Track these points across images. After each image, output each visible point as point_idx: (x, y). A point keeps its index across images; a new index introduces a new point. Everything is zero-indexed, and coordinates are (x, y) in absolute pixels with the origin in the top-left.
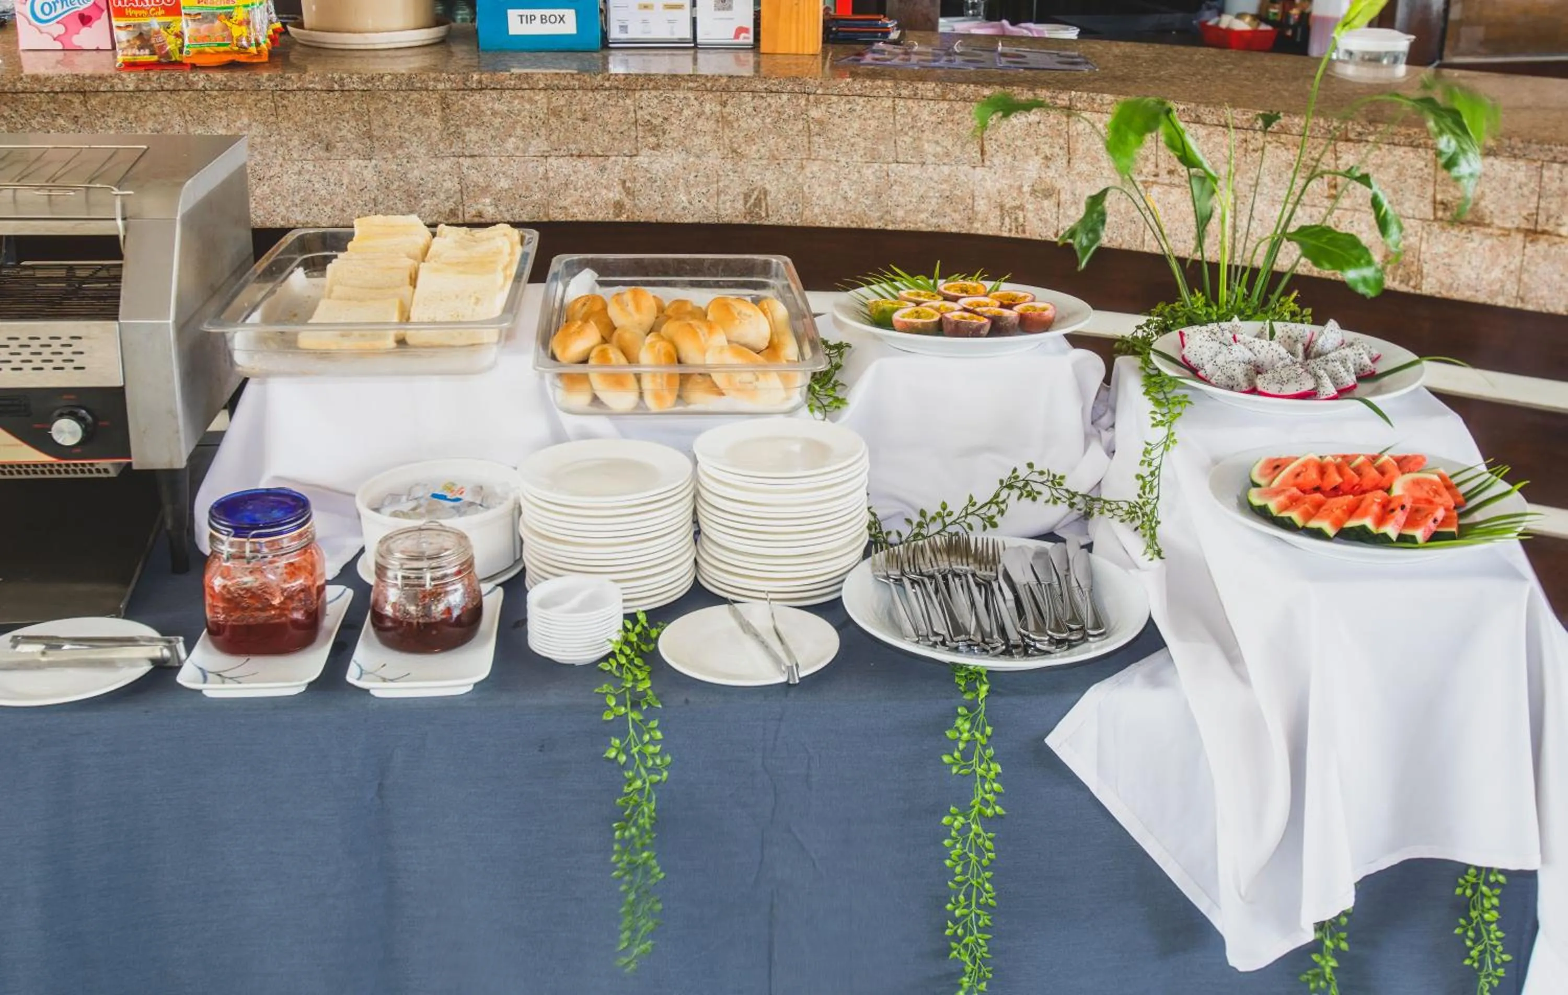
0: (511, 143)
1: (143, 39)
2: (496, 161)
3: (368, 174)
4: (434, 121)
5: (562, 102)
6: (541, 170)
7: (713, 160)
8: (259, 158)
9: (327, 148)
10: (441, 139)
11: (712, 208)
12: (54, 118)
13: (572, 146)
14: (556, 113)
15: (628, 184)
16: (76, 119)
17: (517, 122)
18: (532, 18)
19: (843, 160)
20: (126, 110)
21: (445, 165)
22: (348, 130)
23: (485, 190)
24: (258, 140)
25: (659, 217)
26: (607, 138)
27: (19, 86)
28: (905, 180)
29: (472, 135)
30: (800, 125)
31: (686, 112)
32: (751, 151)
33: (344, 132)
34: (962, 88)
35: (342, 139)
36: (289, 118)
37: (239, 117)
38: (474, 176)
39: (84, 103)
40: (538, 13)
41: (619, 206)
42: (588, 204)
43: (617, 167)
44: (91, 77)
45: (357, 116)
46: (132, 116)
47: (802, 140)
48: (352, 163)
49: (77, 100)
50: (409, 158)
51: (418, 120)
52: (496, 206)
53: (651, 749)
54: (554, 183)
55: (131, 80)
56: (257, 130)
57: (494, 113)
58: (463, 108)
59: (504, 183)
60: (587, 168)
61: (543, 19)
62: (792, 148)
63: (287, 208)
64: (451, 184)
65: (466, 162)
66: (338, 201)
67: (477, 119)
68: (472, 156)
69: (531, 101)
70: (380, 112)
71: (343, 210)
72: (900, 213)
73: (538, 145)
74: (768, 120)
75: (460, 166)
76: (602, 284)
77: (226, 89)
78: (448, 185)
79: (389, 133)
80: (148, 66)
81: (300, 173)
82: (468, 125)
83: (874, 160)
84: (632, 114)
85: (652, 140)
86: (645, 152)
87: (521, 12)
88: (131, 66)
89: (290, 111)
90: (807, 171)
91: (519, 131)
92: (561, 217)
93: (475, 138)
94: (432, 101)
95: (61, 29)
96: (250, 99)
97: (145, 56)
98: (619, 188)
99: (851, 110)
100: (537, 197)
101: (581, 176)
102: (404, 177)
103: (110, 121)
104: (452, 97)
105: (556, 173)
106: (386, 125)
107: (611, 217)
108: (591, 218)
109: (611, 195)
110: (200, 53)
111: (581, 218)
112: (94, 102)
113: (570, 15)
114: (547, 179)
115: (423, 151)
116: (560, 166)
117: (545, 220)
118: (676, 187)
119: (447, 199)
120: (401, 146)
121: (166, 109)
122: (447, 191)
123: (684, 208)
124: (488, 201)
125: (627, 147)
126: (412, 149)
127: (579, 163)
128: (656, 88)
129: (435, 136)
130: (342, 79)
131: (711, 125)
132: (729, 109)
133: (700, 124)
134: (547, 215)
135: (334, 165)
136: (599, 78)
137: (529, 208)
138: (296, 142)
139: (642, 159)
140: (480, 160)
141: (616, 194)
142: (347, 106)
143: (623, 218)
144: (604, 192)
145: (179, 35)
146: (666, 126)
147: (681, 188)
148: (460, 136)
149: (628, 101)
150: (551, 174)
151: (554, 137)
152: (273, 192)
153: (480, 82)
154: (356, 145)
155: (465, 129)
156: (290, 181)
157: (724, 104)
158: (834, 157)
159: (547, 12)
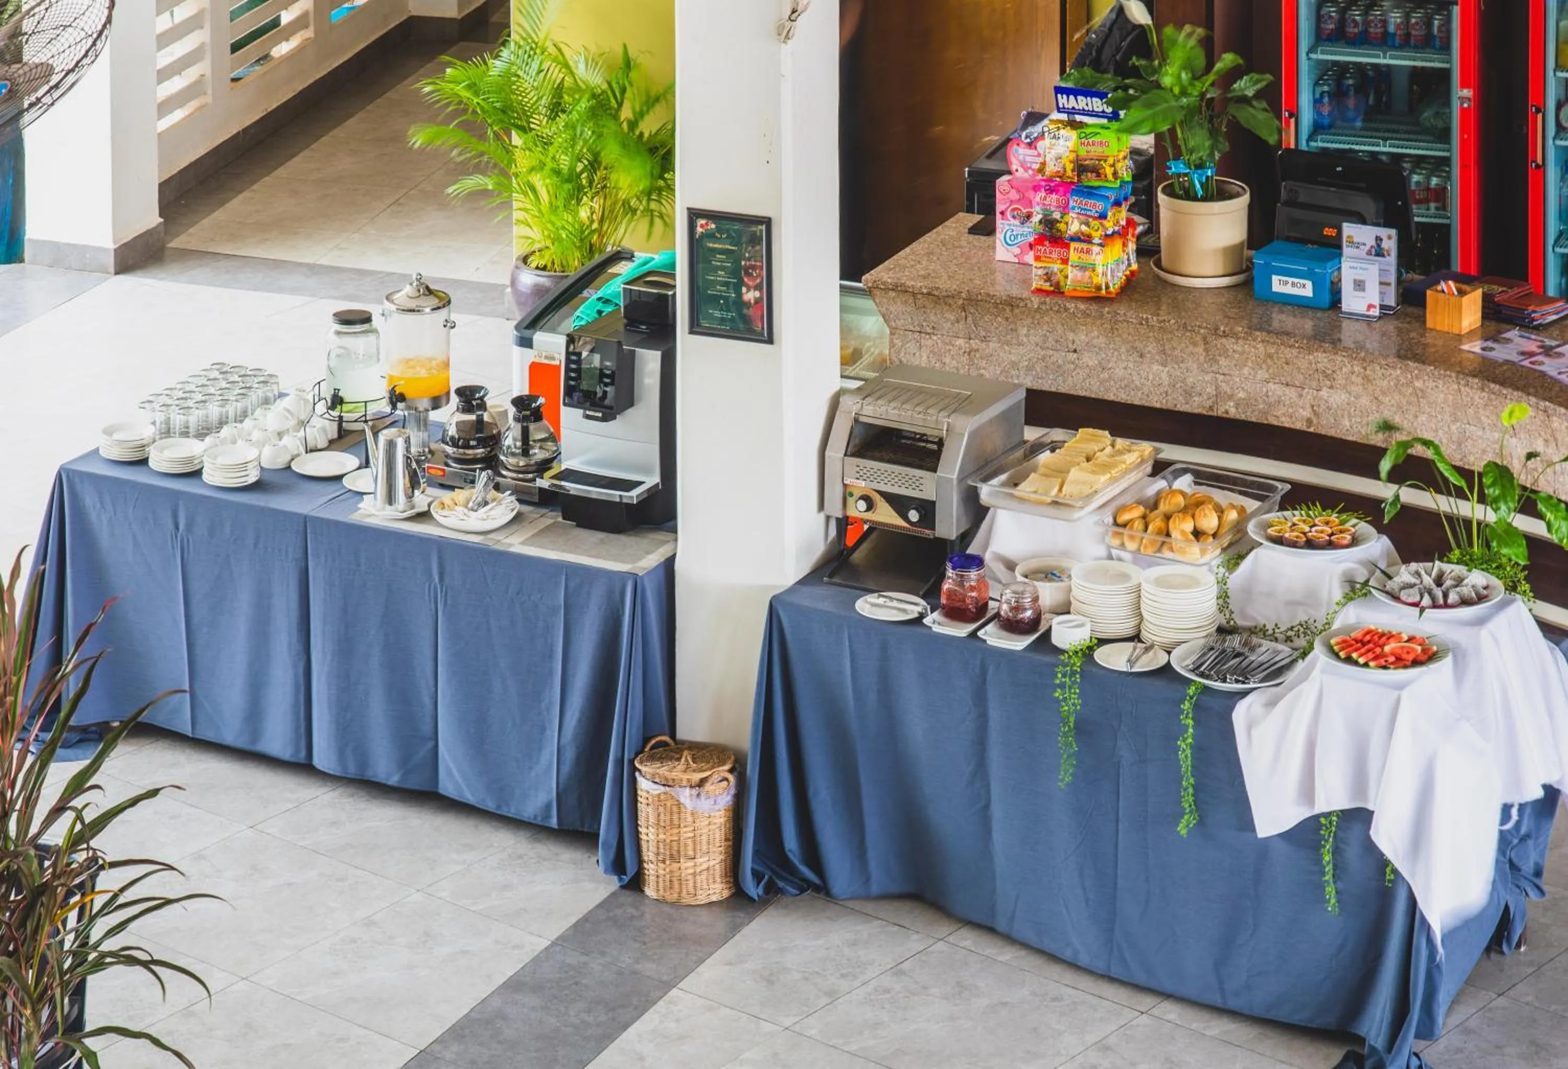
0: (1246, 371)
1: (1048, 277)
2: (1238, 380)
3: (1164, 376)
4: (1200, 350)
5: (1273, 351)
6: (1264, 390)
7: (1365, 401)
8: (1104, 355)
9: (1141, 356)
10: (1205, 361)
11: (1364, 433)
12: (996, 317)
13: (1282, 379)
14: (1270, 356)
15: (1315, 408)
16: (1007, 319)
17: (1247, 358)
18: (1286, 283)
19: (1439, 416)
20: (1033, 318)
21: (1208, 378)
22: (1152, 347)
23: (1231, 397)
24: (1103, 345)
25: (1332, 433)
26: (1301, 376)
27: (979, 297)
28: (1475, 438)
29: (1223, 362)
30: (1410, 390)
31: (1344, 370)
32: (1386, 400)
33: (1150, 349)
34: (1492, 386)
35: (1149, 352)
36: (1120, 336)
37: (1093, 331)
38: (1224, 387)
39: (1012, 311)
40: (1290, 280)
41: (1309, 421)
42: (1291, 417)
43: (1309, 395)
44: (1016, 298)
45: (1157, 340)
46: (1036, 322)
47: (1414, 399)
48: (1155, 367)
49: (1008, 309)
50: (1188, 370)
51: (1191, 348)
52: (1237, 408)
53: (1073, 696)
54: (1272, 400)
55: (1036, 300)
56: (1102, 340)
57: (1234, 351)
58: (1216, 345)
59: (1242, 395)
60: (1291, 393)
61: (1293, 284)
62: (1409, 403)
63: (1117, 389)
64: (1211, 390)
65: (1221, 378)
66: (1145, 389)
67: (1225, 353)
68: (1224, 374)
69: (1255, 347)
70: (1170, 340)
71: (1148, 396)
72: (1472, 459)
73: (1262, 374)
74: (1392, 383)
75: (1217, 379)
76: (1196, 483)
77: (1086, 314)
78: (1209, 390)
79: (1176, 353)
80: (1048, 293)
81: (1125, 368)
82: (1220, 356)
83: (1456, 420)
84: (1314, 365)
85: (1328, 383)
86: (1325, 389)
87: (1280, 277)
88: (1039, 291)
89: (1120, 331)
90: (1419, 420)
91: (1250, 364)
92: (1275, 423)
93: (1225, 364)
94: (1198, 339)
95: (1018, 251)
96: (1098, 322)
97: (1047, 286)
98: (1309, 410)
99: (1437, 386)
100: (1261, 406)
101: (1287, 398)
102: (1184, 381)
103: (1025, 323)
104: (1209, 339)
105: (1273, 393)
106: (1174, 349)
107: (1304, 428)
108: (1292, 426)
109: (1305, 413)
110: (1075, 290)
111: (1287, 425)
112: (1016, 311)
113: (1309, 284)
114: (1267, 396)
115: (1195, 366)
116: (1275, 389)
117: (1266, 422)
118: (1343, 416)
119: (1209, 399)
120: (1182, 362)
121: (1054, 321)
122: (1209, 393)
123: (1347, 430)
124: (1232, 404)
125: (1314, 384)
126: (1189, 364)
127: (1287, 390)
128: (1324, 351)
129: (1202, 358)
130: (1147, 318)
131: (1359, 380)
132: (1368, 372)
133: (1354, 378)
134: (1267, 419)
135: (1144, 367)
136: (1292, 340)
137: (1256, 413)
138: (1123, 350)
139: (1324, 393)
140: (1228, 378)
141: (1307, 413)
142: (1151, 334)
143: (1312, 430)
144: (1301, 410)
145: (1066, 277)
146: (1335, 376)
147: (1346, 417)
148: (1217, 362)
149: (1311, 357)
150: (1270, 394)
151: (1271, 371)
152: (1110, 377)
153: (1224, 332)
154: (1157, 357)
155: (1218, 358)
156: (1120, 372)
157: (1365, 369)
158: (1433, 414)
159: (1296, 280)
